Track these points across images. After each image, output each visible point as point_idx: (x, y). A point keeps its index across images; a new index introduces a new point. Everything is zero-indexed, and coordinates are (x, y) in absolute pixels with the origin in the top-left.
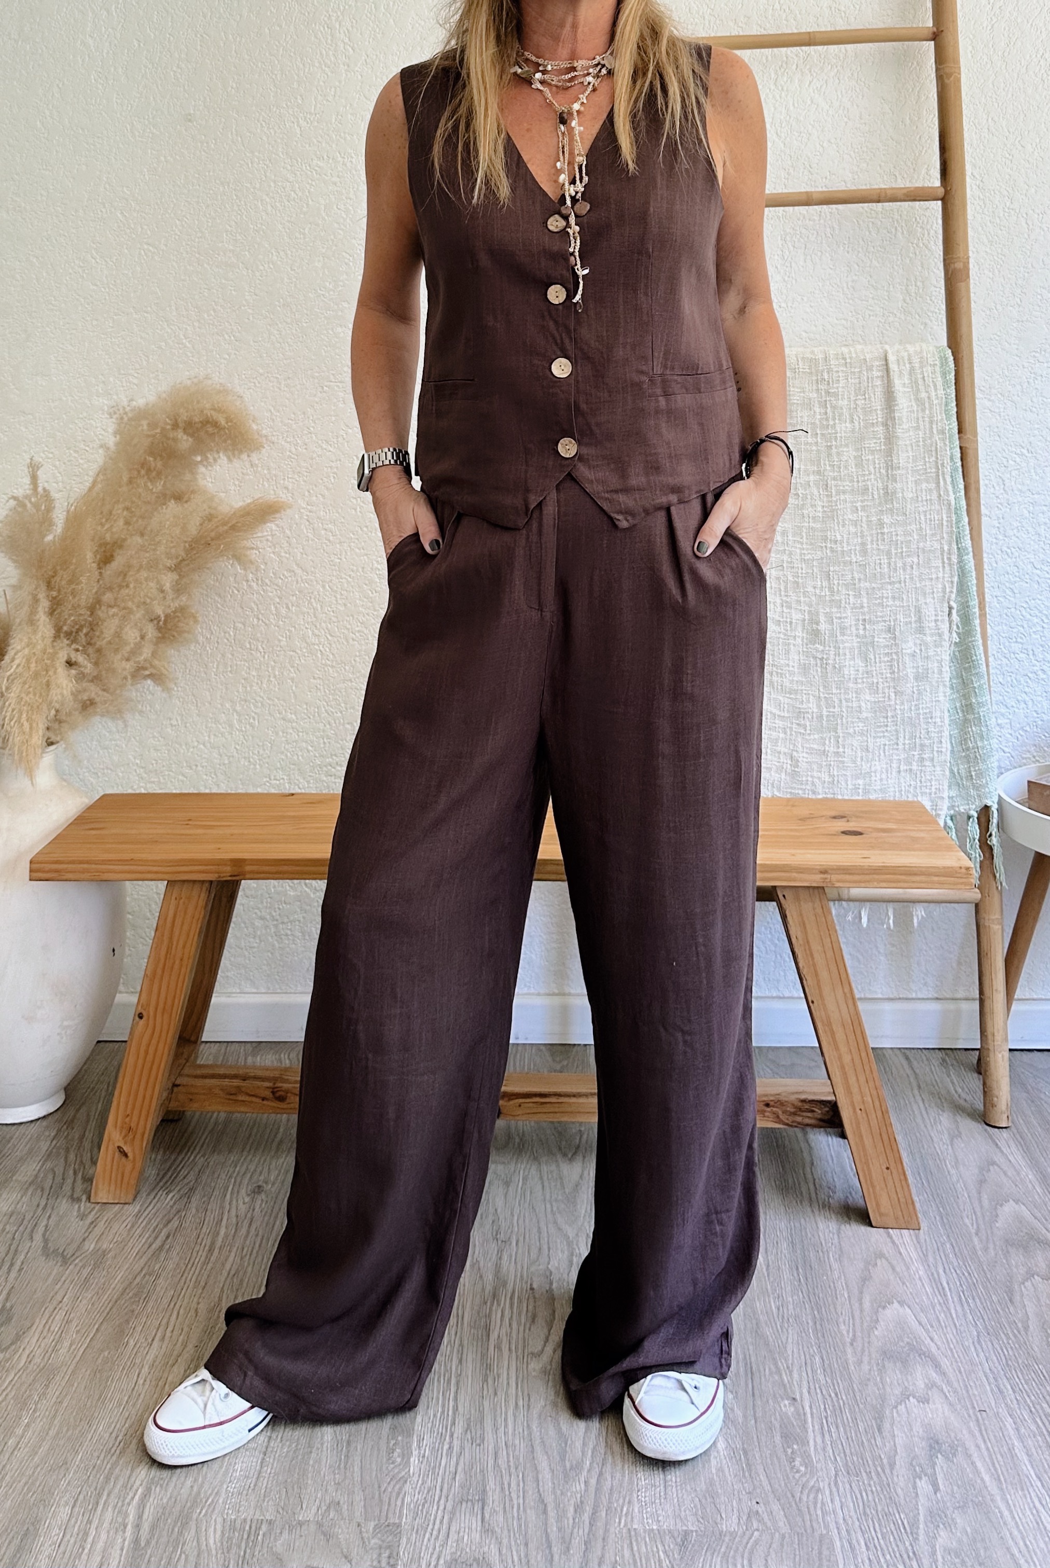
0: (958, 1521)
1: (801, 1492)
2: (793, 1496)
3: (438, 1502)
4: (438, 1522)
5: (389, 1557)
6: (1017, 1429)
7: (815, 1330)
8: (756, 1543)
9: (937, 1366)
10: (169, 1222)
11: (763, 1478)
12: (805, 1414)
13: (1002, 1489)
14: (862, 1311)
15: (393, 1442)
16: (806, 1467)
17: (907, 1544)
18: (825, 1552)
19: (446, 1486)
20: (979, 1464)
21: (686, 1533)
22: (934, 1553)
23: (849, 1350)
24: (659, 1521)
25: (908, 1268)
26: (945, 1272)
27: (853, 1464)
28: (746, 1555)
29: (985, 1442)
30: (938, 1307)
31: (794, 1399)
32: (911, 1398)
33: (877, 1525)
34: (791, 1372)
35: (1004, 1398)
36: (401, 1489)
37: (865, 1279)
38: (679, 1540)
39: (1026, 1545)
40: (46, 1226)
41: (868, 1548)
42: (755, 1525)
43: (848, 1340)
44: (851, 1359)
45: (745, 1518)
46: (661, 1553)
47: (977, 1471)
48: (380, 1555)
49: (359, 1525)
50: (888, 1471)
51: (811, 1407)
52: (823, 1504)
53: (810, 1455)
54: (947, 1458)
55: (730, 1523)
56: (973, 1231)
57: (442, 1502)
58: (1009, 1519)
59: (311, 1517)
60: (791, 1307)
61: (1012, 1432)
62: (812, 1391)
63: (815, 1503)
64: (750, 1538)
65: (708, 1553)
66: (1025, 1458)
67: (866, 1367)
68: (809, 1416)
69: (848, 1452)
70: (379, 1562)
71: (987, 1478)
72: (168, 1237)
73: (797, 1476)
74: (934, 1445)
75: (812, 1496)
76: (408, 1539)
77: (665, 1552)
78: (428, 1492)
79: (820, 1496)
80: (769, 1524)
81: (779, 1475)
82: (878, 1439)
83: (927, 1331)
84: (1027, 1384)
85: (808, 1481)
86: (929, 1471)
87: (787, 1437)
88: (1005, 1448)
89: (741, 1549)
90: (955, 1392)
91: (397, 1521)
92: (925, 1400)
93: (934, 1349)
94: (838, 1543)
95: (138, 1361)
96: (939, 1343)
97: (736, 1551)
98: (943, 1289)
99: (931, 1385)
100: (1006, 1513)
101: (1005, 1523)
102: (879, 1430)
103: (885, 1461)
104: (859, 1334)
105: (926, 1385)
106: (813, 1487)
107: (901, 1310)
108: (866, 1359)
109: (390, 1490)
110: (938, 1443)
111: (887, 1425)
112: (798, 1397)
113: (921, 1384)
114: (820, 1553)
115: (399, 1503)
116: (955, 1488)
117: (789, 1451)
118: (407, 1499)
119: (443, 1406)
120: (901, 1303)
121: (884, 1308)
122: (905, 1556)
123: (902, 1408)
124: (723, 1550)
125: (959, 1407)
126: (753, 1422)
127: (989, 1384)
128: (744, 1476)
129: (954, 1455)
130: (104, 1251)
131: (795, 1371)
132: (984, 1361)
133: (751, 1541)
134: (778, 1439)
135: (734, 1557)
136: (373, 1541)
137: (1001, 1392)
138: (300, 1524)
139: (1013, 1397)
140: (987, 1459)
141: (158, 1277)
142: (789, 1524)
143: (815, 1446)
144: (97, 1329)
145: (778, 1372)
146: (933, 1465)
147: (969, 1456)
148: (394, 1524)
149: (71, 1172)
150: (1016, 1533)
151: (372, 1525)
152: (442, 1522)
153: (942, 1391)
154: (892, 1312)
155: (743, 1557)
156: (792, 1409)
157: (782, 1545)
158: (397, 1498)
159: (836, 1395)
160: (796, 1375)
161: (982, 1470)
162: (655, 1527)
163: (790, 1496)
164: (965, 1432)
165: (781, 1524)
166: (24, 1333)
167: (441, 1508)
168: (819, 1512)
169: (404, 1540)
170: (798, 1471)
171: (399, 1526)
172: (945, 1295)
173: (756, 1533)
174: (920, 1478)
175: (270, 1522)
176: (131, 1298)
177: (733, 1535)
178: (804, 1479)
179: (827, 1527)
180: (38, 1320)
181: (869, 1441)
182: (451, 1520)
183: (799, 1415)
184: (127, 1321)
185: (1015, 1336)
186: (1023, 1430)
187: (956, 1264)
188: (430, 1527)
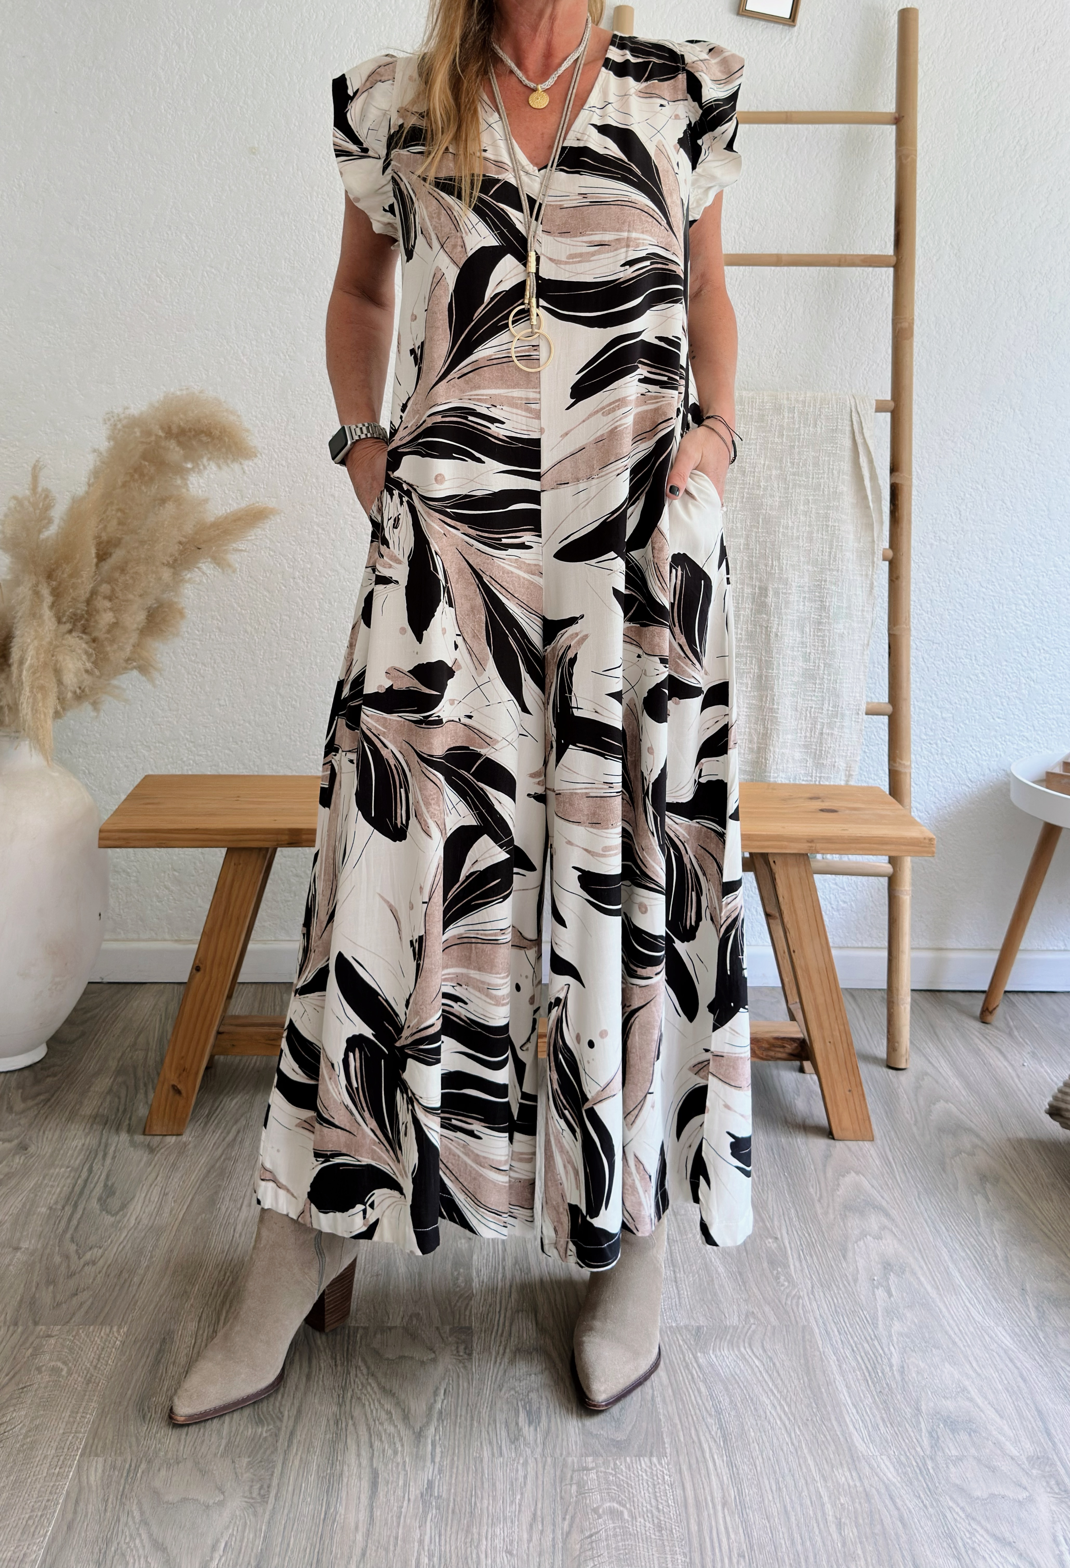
0: (908, 1315)
1: (786, 1299)
2: (780, 1301)
3: (499, 1312)
4: (501, 1325)
5: (465, 1349)
6: (951, 1256)
7: (790, 1192)
8: (754, 1332)
9: (887, 1215)
10: (236, 1122)
11: (756, 1291)
12: (785, 1248)
13: (940, 1295)
14: (825, 1178)
15: (456, 1273)
16: (789, 1282)
17: (870, 1330)
18: (808, 1337)
19: (503, 1301)
20: (922, 1279)
21: (699, 1328)
22: (890, 1336)
23: (818, 1205)
24: (676, 1320)
25: (861, 1149)
26: (891, 1151)
27: (825, 1280)
28: (746, 1340)
29: (926, 1264)
30: (886, 1175)
31: (776, 1238)
32: (868, 1237)
33: (846, 1319)
34: (772, 1221)
35: (940, 1235)
36: (467, 1305)
37: (827, 1157)
38: (694, 1332)
39: (960, 1330)
40: (129, 1125)
41: (840, 1334)
42: (752, 1321)
43: (816, 1199)
44: (819, 1211)
45: (744, 1317)
46: (681, 1343)
47: (922, 1285)
48: (457, 1348)
49: (437, 1328)
50: (852, 1284)
51: (790, 1243)
52: (803, 1306)
53: (791, 1275)
54: (898, 1275)
55: (734, 1320)
56: (912, 1122)
57: (503, 1312)
58: (947, 1314)
59: (398, 1323)
60: (769, 1176)
61: (946, 1258)
62: (790, 1232)
63: (798, 1306)
64: (749, 1329)
65: (718, 1340)
66: (957, 1274)
67: (831, 1216)
68: (789, 1249)
69: (821, 1272)
70: (458, 1352)
71: (929, 1288)
72: (238, 1132)
73: (782, 1288)
74: (887, 1266)
75: (794, 1301)
76: (478, 1339)
77: (683, 1340)
78: (490, 1306)
79: (801, 1301)
80: (763, 1320)
81: (768, 1288)
82: (844, 1265)
83: (879, 1192)
84: (957, 1225)
85: (791, 1291)
86: (884, 1284)
87: (772, 1263)
88: (942, 1268)
89: (742, 1337)
90: (902, 1232)
91: (467, 1325)
92: (879, 1238)
93: (884, 1203)
94: (817, 1331)
95: (232, 1221)
96: (888, 1199)
97: (739, 1337)
98: (890, 1163)
99: (884, 1228)
100: (944, 1310)
101: (944, 1317)
102: (844, 1257)
103: (850, 1278)
104: (825, 1194)
105: (879, 1228)
106: (795, 1295)
107: (857, 1178)
108: (831, 1211)
109: (458, 1304)
110: (889, 1265)
111: (850, 1254)
112: (779, 1236)
113: (875, 1227)
114: (804, 1337)
115: (467, 1313)
116: (905, 1294)
117: (775, 1272)
118: (474, 1311)
119: (494, 1248)
120: (857, 1173)
121: (843, 1176)
122: (869, 1338)
123: (861, 1243)
124: (728, 1337)
125: (905, 1242)
126: (745, 1254)
127: (929, 1227)
128: (740, 1289)
129: (903, 1273)
130: (185, 1143)
131: (775, 1219)
132: (924, 1211)
133: (750, 1332)
134: (765, 1265)
135: (737, 1342)
136: (450, 1339)
137: (938, 1231)
138: (390, 1329)
139: (947, 1234)
140: (928, 1275)
141: (236, 1161)
142: (778, 1318)
143: (795, 1269)
144: (192, 1200)
145: (763, 1221)
146: (887, 1280)
147: (915, 1274)
148: (465, 1328)
149: (142, 1085)
150: (951, 1322)
151: (447, 1328)
152: (504, 1324)
153: (892, 1231)
154: (850, 1178)
155: (744, 1341)
156: (775, 1245)
157: (774, 1334)
158: (465, 1310)
159: (809, 1235)
160: (776, 1223)
161: (925, 1283)
162: (674, 1325)
163: (777, 1301)
164: (910, 1258)
165: (772, 1320)
166: (128, 1202)
167: (502, 1316)
168: (801, 1312)
169: (475, 1339)
170: (783, 1285)
171: (470, 1328)
172: (892, 1167)
173: (753, 1327)
174: (878, 1288)
175: (365, 1328)
176: (215, 1177)
177: (735, 1328)
178: (788, 1291)
179: (807, 1320)
180: (138, 1195)
181: (837, 1265)
182: (511, 1324)
183: (781, 1249)
184: (216, 1193)
185: (947, 1193)
186: (955, 1256)
187: (899, 1145)
188: (496, 1328)
